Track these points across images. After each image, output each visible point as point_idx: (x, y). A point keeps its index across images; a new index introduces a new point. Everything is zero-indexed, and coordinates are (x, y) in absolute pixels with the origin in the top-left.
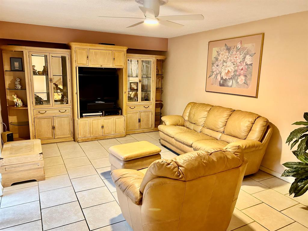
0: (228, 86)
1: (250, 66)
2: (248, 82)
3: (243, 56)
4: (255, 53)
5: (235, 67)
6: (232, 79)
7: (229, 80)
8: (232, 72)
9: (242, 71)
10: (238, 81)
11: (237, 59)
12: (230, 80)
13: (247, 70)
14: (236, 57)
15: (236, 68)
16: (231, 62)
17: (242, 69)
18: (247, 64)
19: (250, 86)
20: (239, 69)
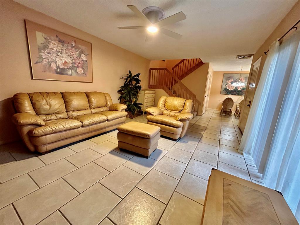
0: (67, 75)
1: (86, 62)
2: (86, 72)
3: (78, 53)
4: (88, 54)
5: (72, 60)
6: (71, 69)
7: (67, 70)
8: (69, 63)
9: (79, 64)
10: (77, 71)
11: (73, 53)
12: (69, 70)
13: (84, 64)
14: (72, 52)
15: (74, 61)
16: (67, 55)
17: (79, 63)
18: (83, 60)
19: (88, 75)
20: (77, 62)
